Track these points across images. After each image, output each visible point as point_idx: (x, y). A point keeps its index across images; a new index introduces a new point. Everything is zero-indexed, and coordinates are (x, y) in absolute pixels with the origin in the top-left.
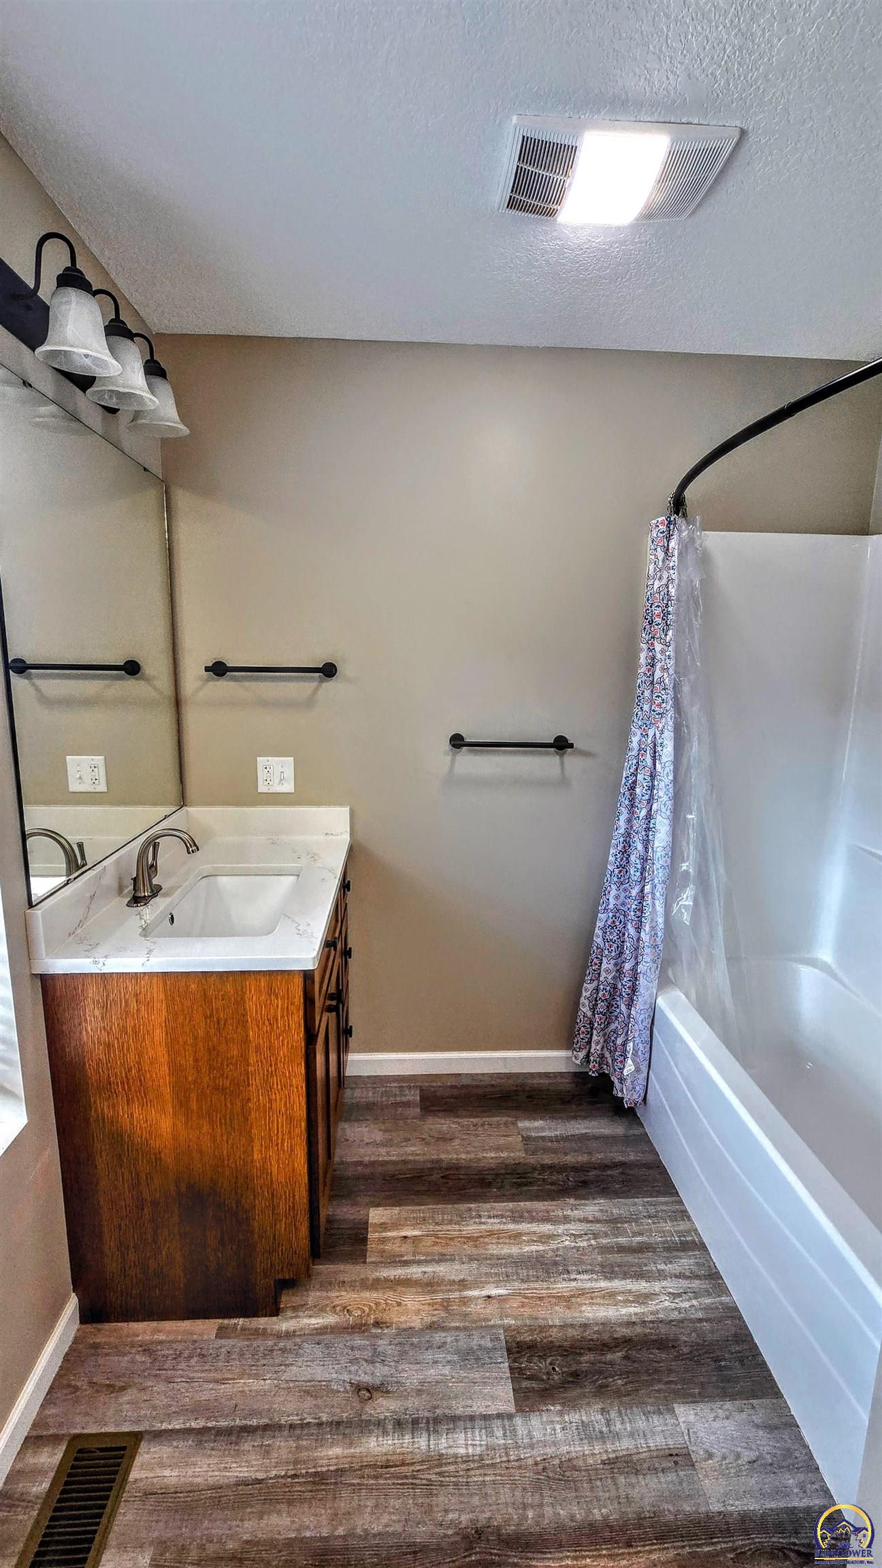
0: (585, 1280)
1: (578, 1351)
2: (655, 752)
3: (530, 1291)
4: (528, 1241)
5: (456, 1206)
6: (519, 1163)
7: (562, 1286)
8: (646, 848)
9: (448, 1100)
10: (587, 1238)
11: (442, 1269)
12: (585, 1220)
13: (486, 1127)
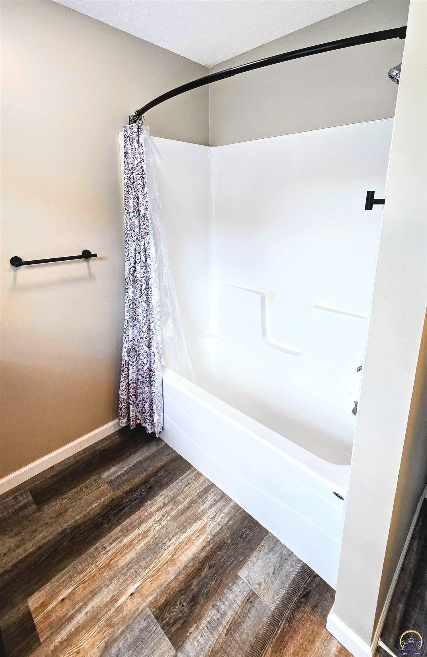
0: (174, 541)
1: (189, 584)
2: (145, 253)
3: (151, 571)
4: (138, 542)
5: (88, 552)
6: (113, 499)
7: (165, 555)
8: (148, 306)
9: (53, 487)
10: (165, 518)
11: (96, 602)
12: (160, 508)
13: (84, 490)
